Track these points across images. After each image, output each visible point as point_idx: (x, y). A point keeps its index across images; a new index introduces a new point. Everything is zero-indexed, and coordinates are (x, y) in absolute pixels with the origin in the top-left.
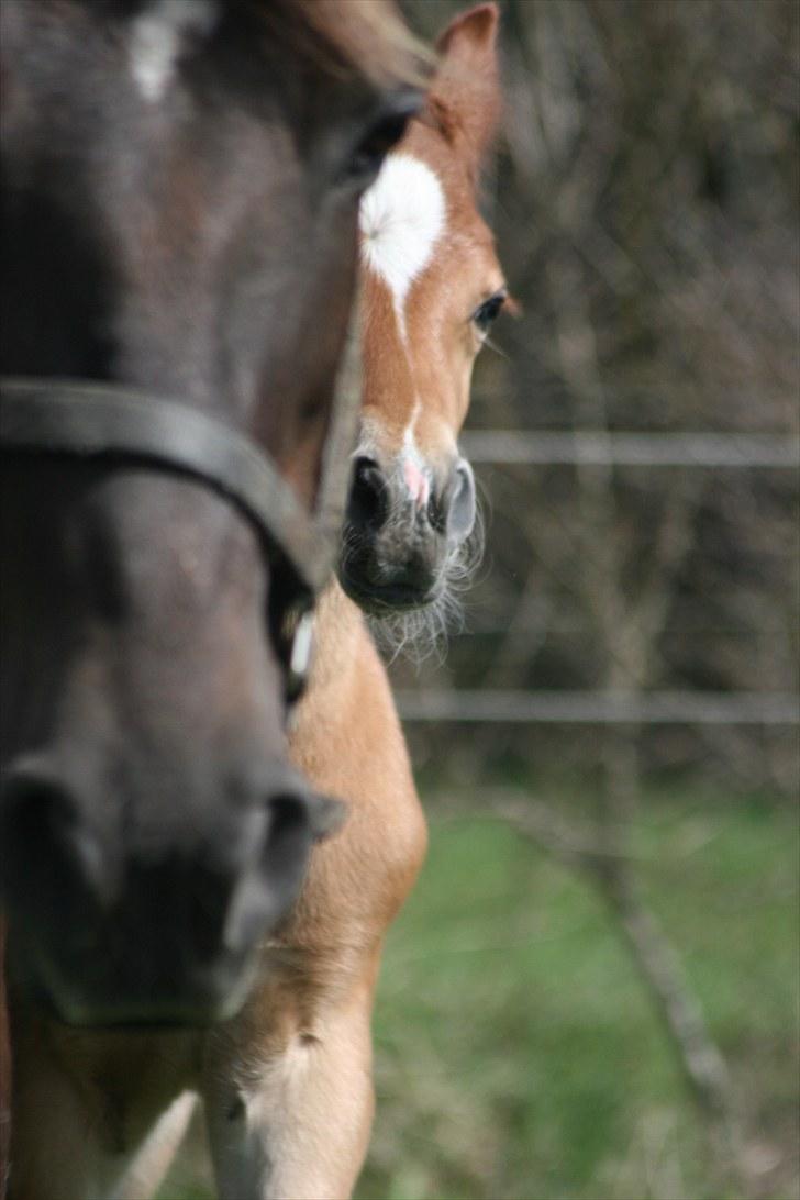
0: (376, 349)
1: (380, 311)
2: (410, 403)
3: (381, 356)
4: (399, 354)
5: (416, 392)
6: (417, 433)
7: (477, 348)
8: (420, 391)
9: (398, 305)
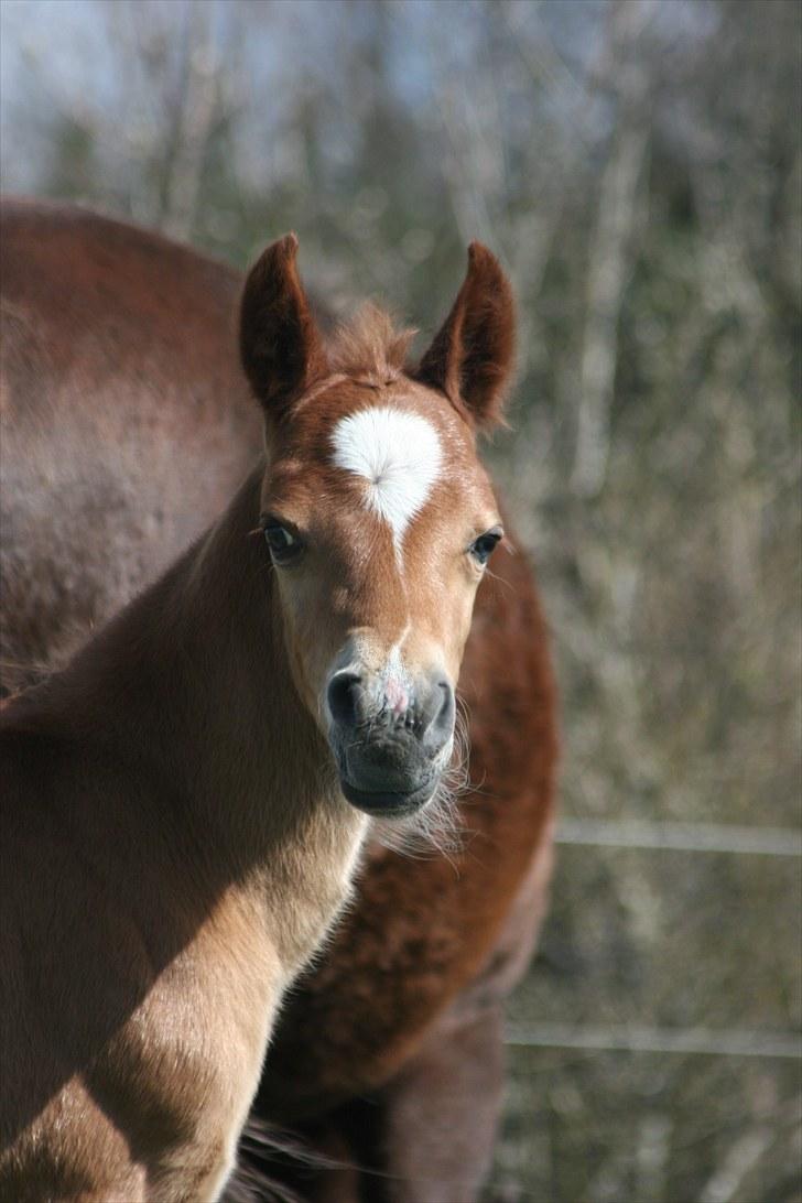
0: (374, 579)
1: (380, 546)
2: (401, 624)
3: (379, 585)
4: (396, 582)
5: (409, 616)
6: (404, 651)
7: (479, 577)
8: (412, 613)
9: (397, 540)
